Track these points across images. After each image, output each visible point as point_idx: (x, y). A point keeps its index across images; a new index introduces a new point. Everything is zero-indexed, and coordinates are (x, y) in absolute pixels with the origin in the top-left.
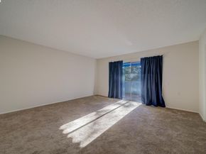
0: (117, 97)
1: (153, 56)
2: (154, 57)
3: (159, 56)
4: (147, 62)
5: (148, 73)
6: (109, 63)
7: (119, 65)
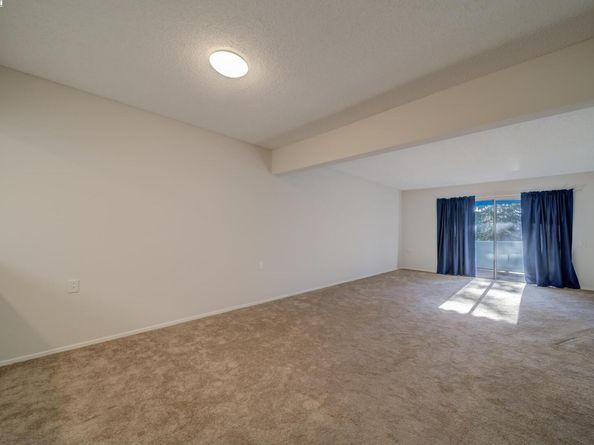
0: (461, 272)
1: (550, 189)
2: (554, 193)
3: (564, 191)
4: (537, 201)
5: (541, 222)
6: (438, 200)
7: (465, 206)
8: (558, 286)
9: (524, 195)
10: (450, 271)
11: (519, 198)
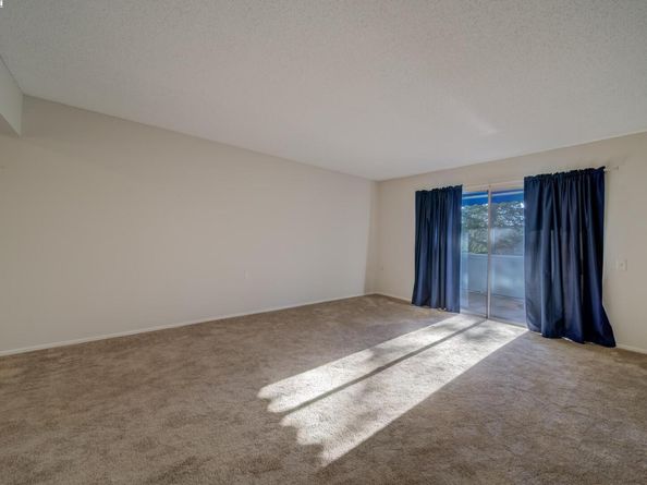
0: (442, 305)
1: (567, 170)
2: (574, 174)
3: (590, 171)
4: (546, 190)
5: (551, 227)
6: (418, 193)
7: (449, 201)
8: (576, 340)
9: (528, 181)
10: (426, 303)
11: (522, 186)
